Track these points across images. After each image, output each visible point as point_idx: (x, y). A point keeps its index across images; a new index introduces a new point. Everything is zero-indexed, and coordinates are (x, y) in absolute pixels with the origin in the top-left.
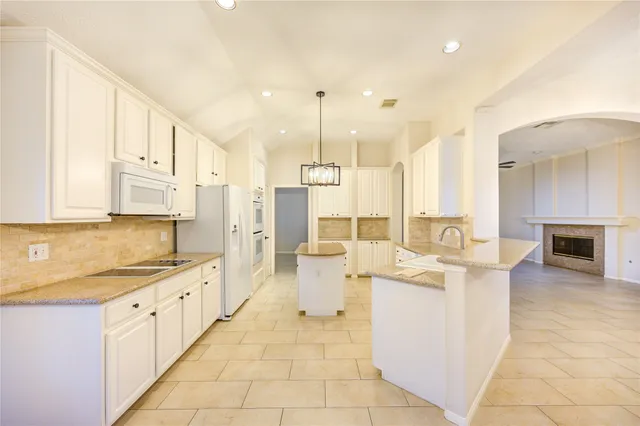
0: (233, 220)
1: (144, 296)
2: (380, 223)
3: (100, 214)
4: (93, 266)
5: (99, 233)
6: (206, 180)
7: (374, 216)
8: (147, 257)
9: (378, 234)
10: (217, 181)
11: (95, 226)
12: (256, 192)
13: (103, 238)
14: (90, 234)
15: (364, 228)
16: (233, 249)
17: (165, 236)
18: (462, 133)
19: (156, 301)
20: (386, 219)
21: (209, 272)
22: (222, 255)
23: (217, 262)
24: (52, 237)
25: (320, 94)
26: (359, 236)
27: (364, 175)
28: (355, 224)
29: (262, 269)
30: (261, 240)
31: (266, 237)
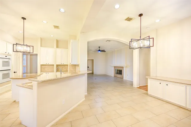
7: (62, 64)
9: (65, 70)
20: (68, 65)
26: (57, 71)
27: (59, 50)
28: (55, 66)
29: (10, 84)
30: (8, 74)
31: (14, 72)
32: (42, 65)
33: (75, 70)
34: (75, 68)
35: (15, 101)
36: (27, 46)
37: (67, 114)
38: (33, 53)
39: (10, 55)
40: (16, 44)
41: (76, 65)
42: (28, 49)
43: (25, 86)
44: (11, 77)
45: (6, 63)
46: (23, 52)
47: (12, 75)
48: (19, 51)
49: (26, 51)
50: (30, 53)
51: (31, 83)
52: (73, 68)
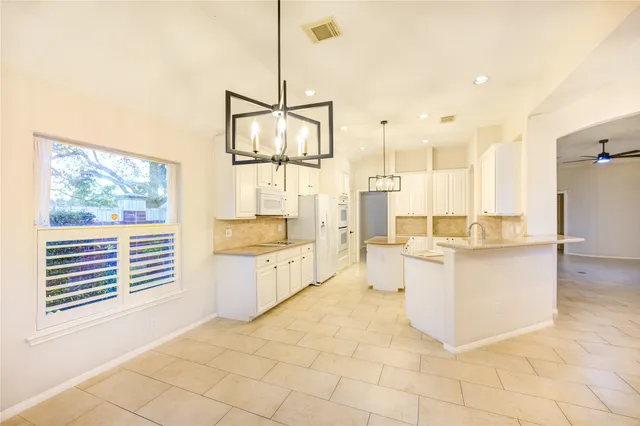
0: (322, 218)
1: (272, 256)
2: (460, 221)
3: (251, 215)
4: (247, 242)
5: (251, 225)
6: (305, 191)
7: (450, 214)
8: (271, 240)
9: (457, 232)
10: (312, 192)
11: (248, 221)
12: (341, 197)
13: (251, 228)
14: (246, 225)
15: (441, 226)
16: (322, 238)
17: (281, 227)
18: (519, 139)
19: (277, 262)
20: (465, 217)
21: (306, 250)
22: (314, 242)
23: (311, 246)
24: (232, 226)
25: (384, 122)
26: (435, 233)
27: (440, 177)
28: (430, 222)
30: (345, 234)
31: (351, 232)
32: (397, 217)
33: (500, 233)
34: (499, 227)
35: (371, 287)
37: (506, 340)
39: (347, 198)
41: (501, 218)
52: (492, 227)
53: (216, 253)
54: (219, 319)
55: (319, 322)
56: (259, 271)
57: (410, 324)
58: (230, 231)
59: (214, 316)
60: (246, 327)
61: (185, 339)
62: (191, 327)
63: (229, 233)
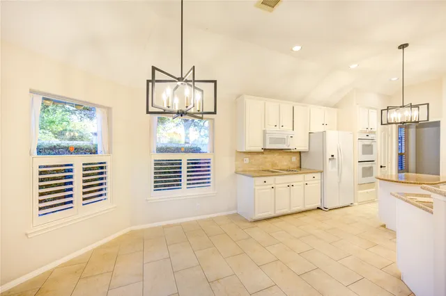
0: (331, 152)
1: (269, 179)
3: (259, 149)
5: (265, 156)
8: (284, 168)
10: (327, 129)
17: (295, 159)
19: (275, 184)
22: (322, 172)
25: (403, 46)
29: (374, 190)
30: (371, 168)
31: (381, 167)
35: (384, 226)
36: (411, 106)
38: (428, 120)
39: (374, 133)
40: (388, 109)
42: (414, 115)
43: (411, 201)
44: (375, 175)
45: (368, 149)
46: (401, 123)
47: (377, 172)
48: (393, 122)
49: (409, 120)
50: (418, 122)
51: (429, 196)
53: (236, 173)
54: (237, 214)
55: (298, 238)
56: (257, 188)
57: (400, 277)
58: (247, 159)
59: (234, 212)
60: (248, 224)
61: (212, 220)
62: (219, 214)
63: (247, 160)
